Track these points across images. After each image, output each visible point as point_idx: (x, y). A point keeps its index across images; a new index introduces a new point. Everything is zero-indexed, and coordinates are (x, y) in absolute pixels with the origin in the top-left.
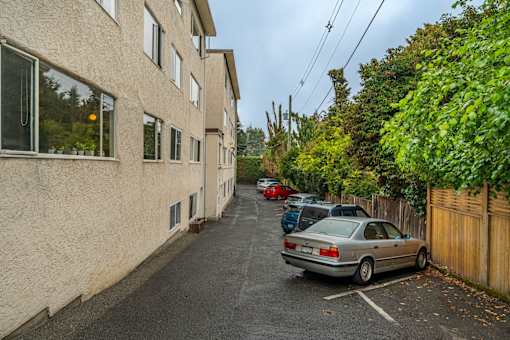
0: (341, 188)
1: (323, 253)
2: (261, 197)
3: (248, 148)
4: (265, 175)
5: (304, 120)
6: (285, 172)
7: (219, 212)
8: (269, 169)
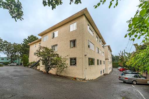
0: (138, 69)
1: (125, 78)
2: (118, 70)
3: (115, 60)
4: (120, 66)
5: (129, 54)
6: (124, 66)
7: (109, 73)
8: (121, 65)
